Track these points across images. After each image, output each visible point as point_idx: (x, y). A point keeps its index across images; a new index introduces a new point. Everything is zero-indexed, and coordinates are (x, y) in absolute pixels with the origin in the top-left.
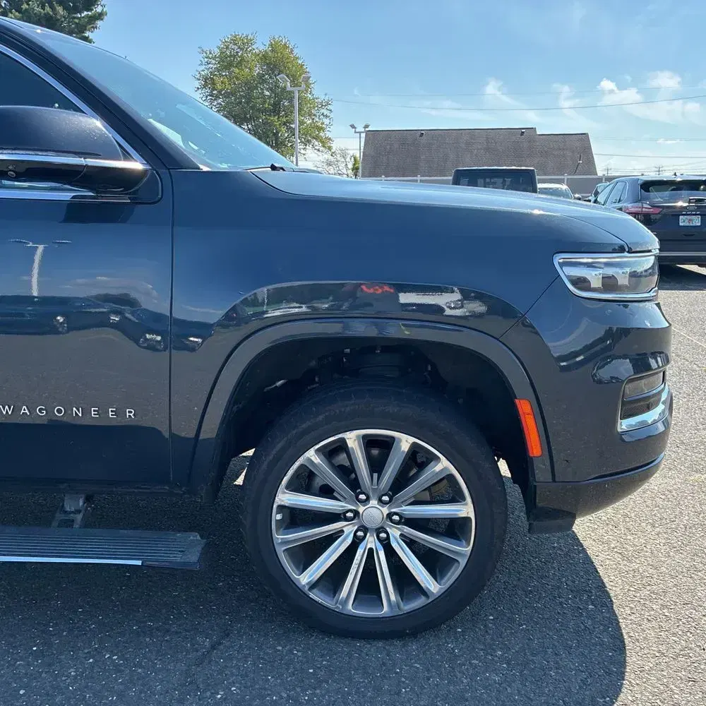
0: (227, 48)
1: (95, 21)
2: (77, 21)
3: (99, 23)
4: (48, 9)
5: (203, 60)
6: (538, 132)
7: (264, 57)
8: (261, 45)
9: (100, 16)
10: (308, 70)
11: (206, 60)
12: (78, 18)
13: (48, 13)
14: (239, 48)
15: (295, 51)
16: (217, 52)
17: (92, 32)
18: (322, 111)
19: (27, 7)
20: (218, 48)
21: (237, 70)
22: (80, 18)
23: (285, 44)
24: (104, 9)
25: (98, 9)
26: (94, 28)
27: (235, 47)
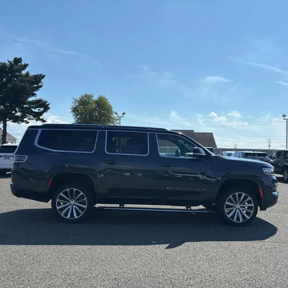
1: (39, 88)
2: (32, 88)
4: (23, 84)
5: (73, 102)
6: (195, 132)
7: (96, 102)
8: (95, 98)
9: (41, 86)
10: (112, 107)
11: (74, 102)
12: (32, 87)
14: (88, 98)
15: (108, 101)
16: (79, 99)
18: (117, 121)
19: (14, 82)
20: (79, 98)
21: (87, 106)
22: (33, 87)
23: (104, 98)
24: (42, 84)
25: (40, 84)
26: (37, 90)
27: (86, 98)
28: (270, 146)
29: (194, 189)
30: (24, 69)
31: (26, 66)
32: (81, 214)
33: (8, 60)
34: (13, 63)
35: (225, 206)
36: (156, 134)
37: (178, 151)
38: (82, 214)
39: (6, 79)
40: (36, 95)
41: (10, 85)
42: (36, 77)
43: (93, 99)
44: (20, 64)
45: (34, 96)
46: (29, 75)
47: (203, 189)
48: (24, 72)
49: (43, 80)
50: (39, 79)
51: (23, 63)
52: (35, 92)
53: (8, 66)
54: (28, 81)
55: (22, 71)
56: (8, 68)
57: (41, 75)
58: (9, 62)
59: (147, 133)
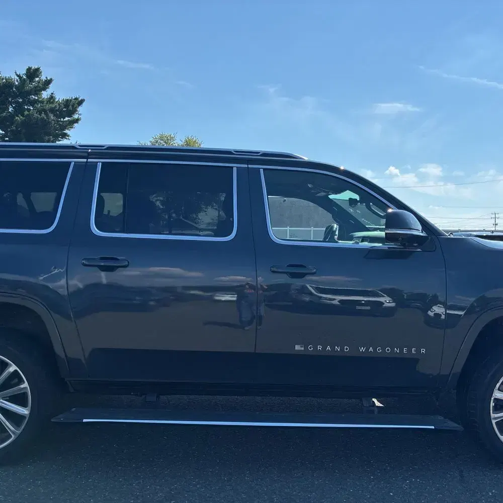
0: (157, 142)
1: (73, 123)
2: (61, 123)
3: (76, 125)
4: (43, 115)
8: (179, 141)
9: (77, 121)
12: (61, 121)
13: (44, 118)
14: (165, 142)
17: (69, 130)
19: (28, 113)
20: (151, 142)
22: (63, 121)
23: (195, 141)
24: (80, 116)
25: (76, 116)
26: (71, 128)
27: (162, 142)
28: (496, 225)
29: (388, 350)
30: (44, 89)
31: (48, 82)
32: (10, 436)
33: (16, 73)
34: (24, 77)
35: (492, 404)
36: (262, 171)
37: (332, 227)
38: (13, 437)
39: (14, 108)
40: (68, 136)
41: (20, 118)
42: (67, 103)
43: (175, 143)
44: (37, 79)
45: (65, 138)
46: (54, 100)
47: (418, 351)
48: (45, 95)
49: (80, 109)
50: (73, 106)
51: (43, 78)
52: (66, 131)
53: (17, 83)
54: (52, 110)
55: (43, 92)
56: (17, 87)
57: (76, 99)
58: (18, 76)
59: (232, 167)
